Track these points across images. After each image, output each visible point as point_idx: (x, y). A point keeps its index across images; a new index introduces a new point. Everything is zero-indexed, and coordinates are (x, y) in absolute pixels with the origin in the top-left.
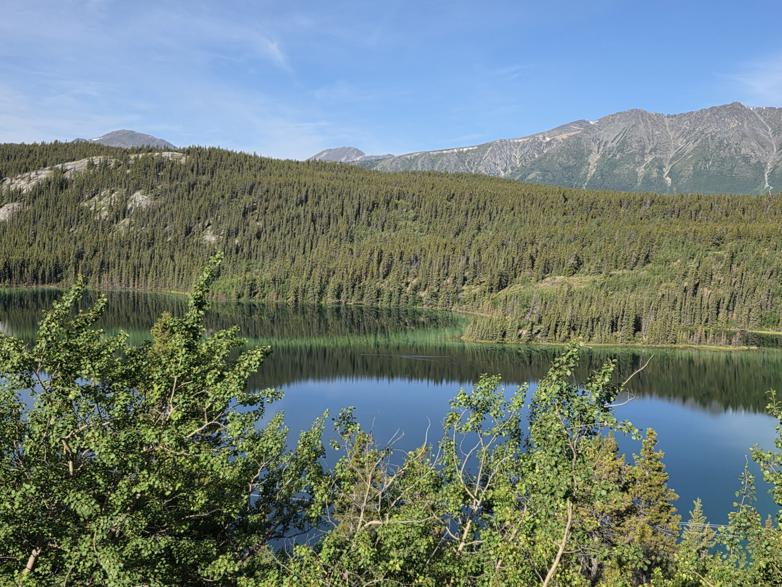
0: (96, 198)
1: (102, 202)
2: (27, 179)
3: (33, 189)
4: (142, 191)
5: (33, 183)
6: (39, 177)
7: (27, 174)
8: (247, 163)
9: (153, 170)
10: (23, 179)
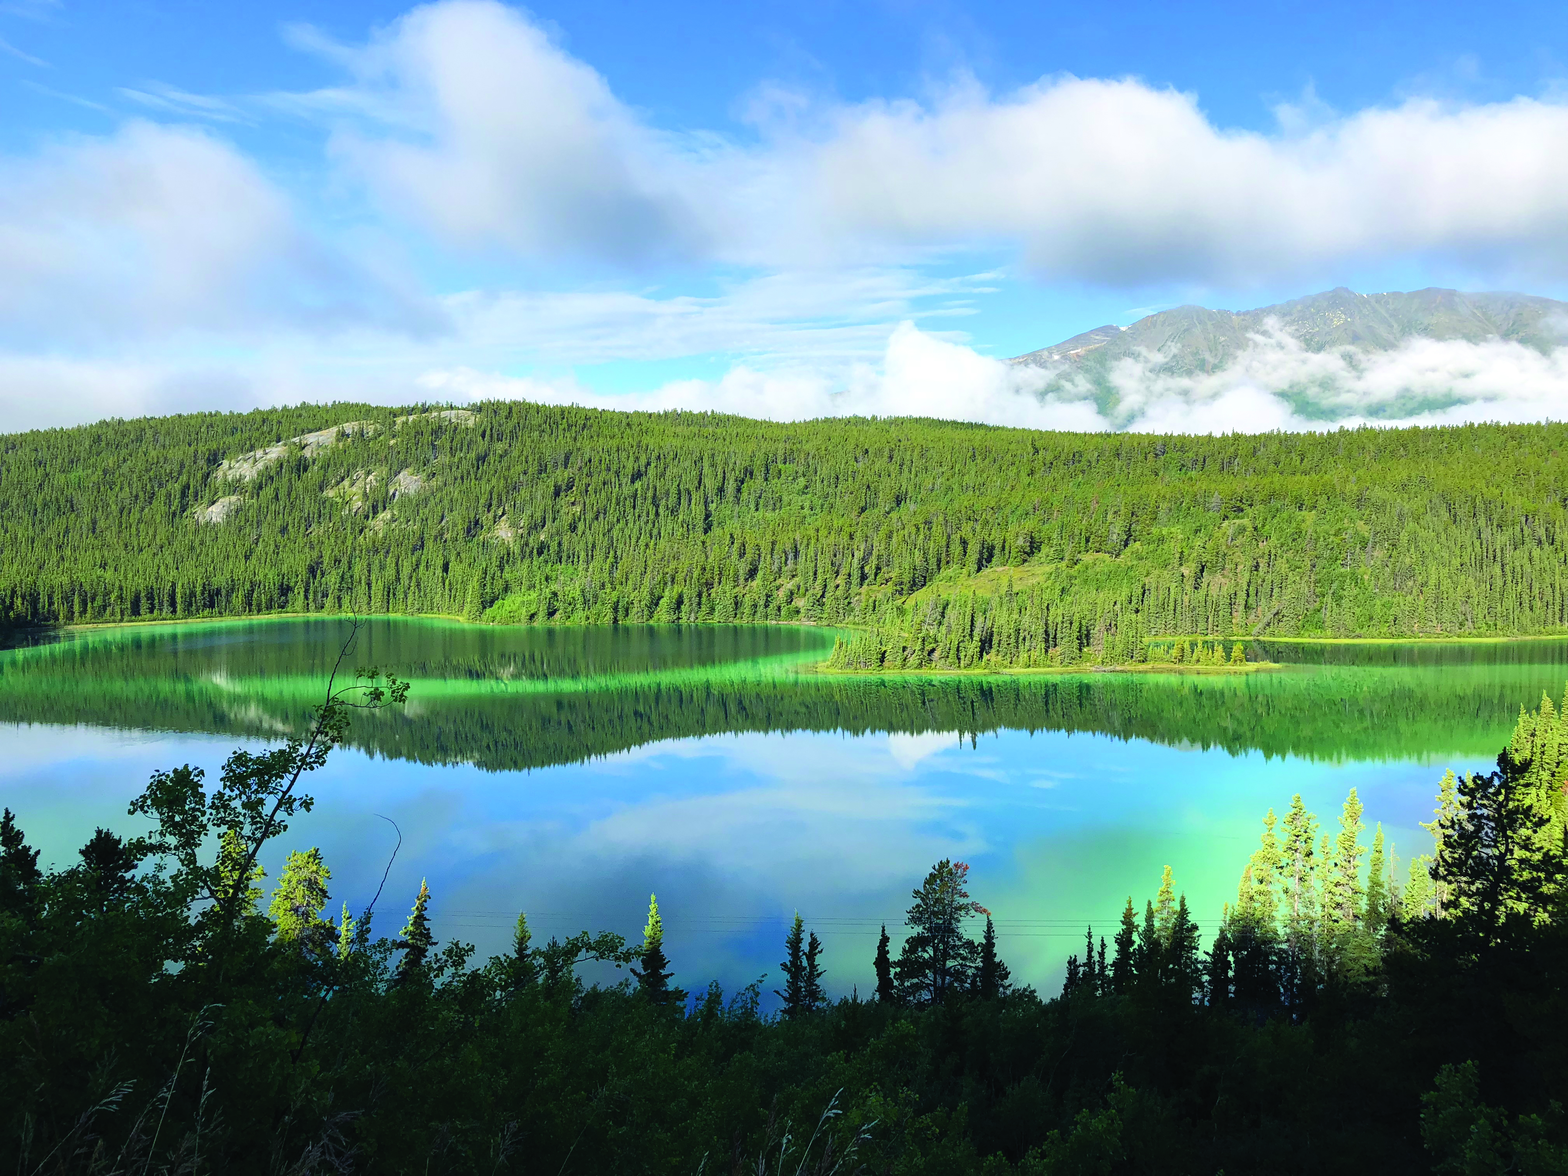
0: (346, 483)
1: (354, 489)
2: (251, 461)
3: (258, 475)
4: (410, 470)
5: (260, 466)
6: (268, 457)
7: (252, 453)
8: (565, 420)
9: (427, 438)
10: (245, 460)
